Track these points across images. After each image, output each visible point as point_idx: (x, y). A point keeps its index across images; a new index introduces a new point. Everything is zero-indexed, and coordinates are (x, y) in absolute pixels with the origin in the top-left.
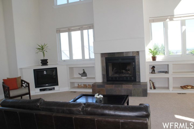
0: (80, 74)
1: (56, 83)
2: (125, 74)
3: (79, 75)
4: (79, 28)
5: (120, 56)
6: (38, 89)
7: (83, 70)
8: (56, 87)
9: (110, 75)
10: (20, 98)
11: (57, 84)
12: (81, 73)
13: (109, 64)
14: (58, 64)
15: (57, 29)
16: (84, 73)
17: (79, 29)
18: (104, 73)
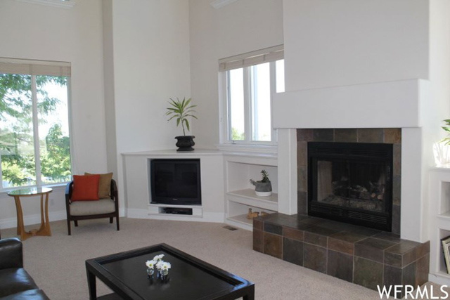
0: (254, 183)
1: (197, 200)
2: (363, 200)
3: (252, 185)
4: (264, 56)
5: (346, 141)
6: (156, 208)
7: (263, 172)
8: (195, 208)
9: (320, 199)
10: (108, 219)
11: (199, 202)
12: (255, 181)
13: (319, 162)
14: (218, 150)
15: (222, 61)
16: (265, 180)
17: (263, 60)
18: (302, 190)
